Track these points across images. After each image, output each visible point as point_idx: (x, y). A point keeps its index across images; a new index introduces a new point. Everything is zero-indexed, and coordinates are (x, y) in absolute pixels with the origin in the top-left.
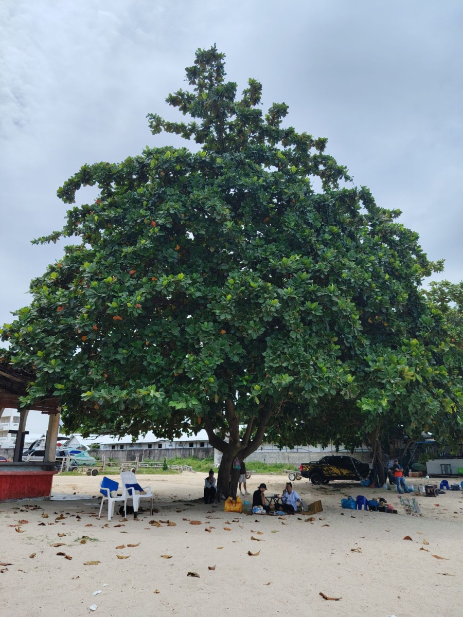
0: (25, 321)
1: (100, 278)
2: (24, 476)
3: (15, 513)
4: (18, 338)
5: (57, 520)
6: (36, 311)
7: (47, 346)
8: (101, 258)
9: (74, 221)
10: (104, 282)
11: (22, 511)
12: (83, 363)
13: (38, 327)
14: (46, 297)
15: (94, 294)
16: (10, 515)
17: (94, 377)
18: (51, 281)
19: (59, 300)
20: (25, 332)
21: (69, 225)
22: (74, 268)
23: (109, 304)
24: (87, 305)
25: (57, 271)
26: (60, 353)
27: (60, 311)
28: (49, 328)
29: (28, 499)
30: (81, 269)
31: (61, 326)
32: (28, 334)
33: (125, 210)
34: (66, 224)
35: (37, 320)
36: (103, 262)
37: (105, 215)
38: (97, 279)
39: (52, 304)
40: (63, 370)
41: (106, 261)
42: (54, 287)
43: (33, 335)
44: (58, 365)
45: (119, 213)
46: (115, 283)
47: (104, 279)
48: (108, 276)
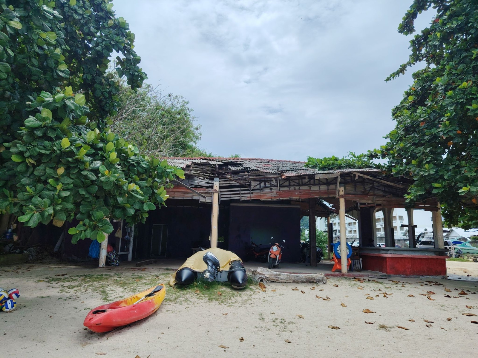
0: (395, 140)
1: (454, 86)
2: (421, 259)
3: (422, 285)
4: (393, 154)
5: (460, 295)
6: (403, 131)
7: (419, 155)
8: (450, 69)
9: (417, 48)
10: (460, 89)
11: (426, 284)
12: (454, 164)
13: (408, 142)
14: (409, 117)
15: (452, 102)
16: (418, 287)
17: (469, 175)
18: (410, 104)
19: (420, 117)
20: (398, 149)
21: (414, 53)
22: (426, 87)
23: (469, 107)
24: (447, 113)
25: (413, 94)
26: (431, 159)
27: (422, 126)
28: (417, 142)
29: (429, 277)
30: (433, 86)
31: (426, 137)
32: (401, 150)
33: (466, 15)
34: (411, 53)
35: (405, 137)
36: (454, 72)
37: (447, 28)
38: (451, 89)
39: (415, 121)
40: (436, 172)
41: (456, 70)
42: (413, 108)
43: (405, 150)
44: (431, 169)
45: (461, 20)
46: (471, 86)
47: (458, 86)
48: (462, 82)
